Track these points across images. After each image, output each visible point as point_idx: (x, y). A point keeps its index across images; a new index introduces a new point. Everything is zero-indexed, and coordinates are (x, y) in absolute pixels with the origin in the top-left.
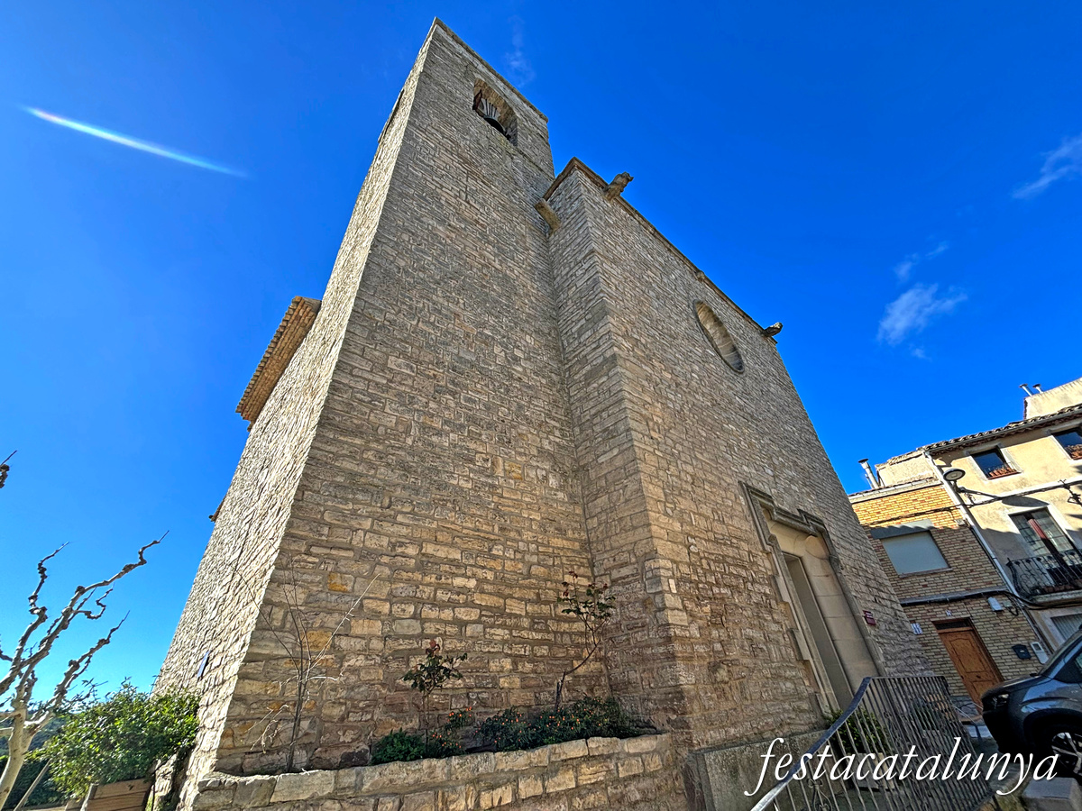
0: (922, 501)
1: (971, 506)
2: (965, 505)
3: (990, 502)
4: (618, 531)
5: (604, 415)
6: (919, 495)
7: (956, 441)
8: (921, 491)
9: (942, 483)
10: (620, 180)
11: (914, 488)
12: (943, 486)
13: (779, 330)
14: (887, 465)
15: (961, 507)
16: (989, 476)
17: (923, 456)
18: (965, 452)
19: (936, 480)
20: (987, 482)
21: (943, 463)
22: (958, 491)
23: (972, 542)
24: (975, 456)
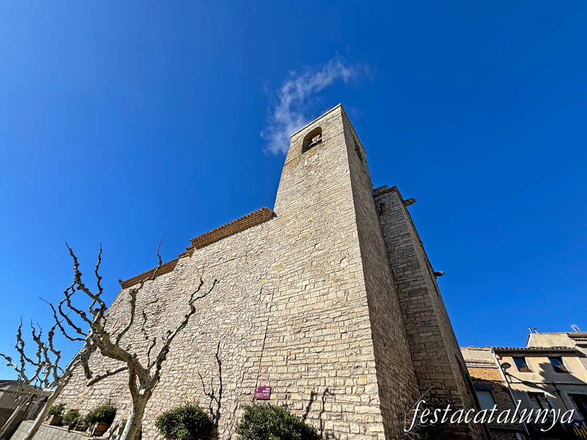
0: (489, 375)
1: (511, 383)
2: (508, 382)
3: (519, 383)
4: (434, 371)
5: (422, 314)
6: (487, 371)
7: (507, 348)
8: (489, 369)
9: (498, 368)
10: (411, 200)
11: (485, 367)
12: (499, 370)
13: (442, 275)
14: (466, 349)
15: (506, 382)
16: (519, 370)
17: (490, 352)
18: (509, 355)
19: (496, 365)
20: (518, 373)
21: (499, 358)
22: (506, 374)
23: (509, 401)
24: (513, 358)
